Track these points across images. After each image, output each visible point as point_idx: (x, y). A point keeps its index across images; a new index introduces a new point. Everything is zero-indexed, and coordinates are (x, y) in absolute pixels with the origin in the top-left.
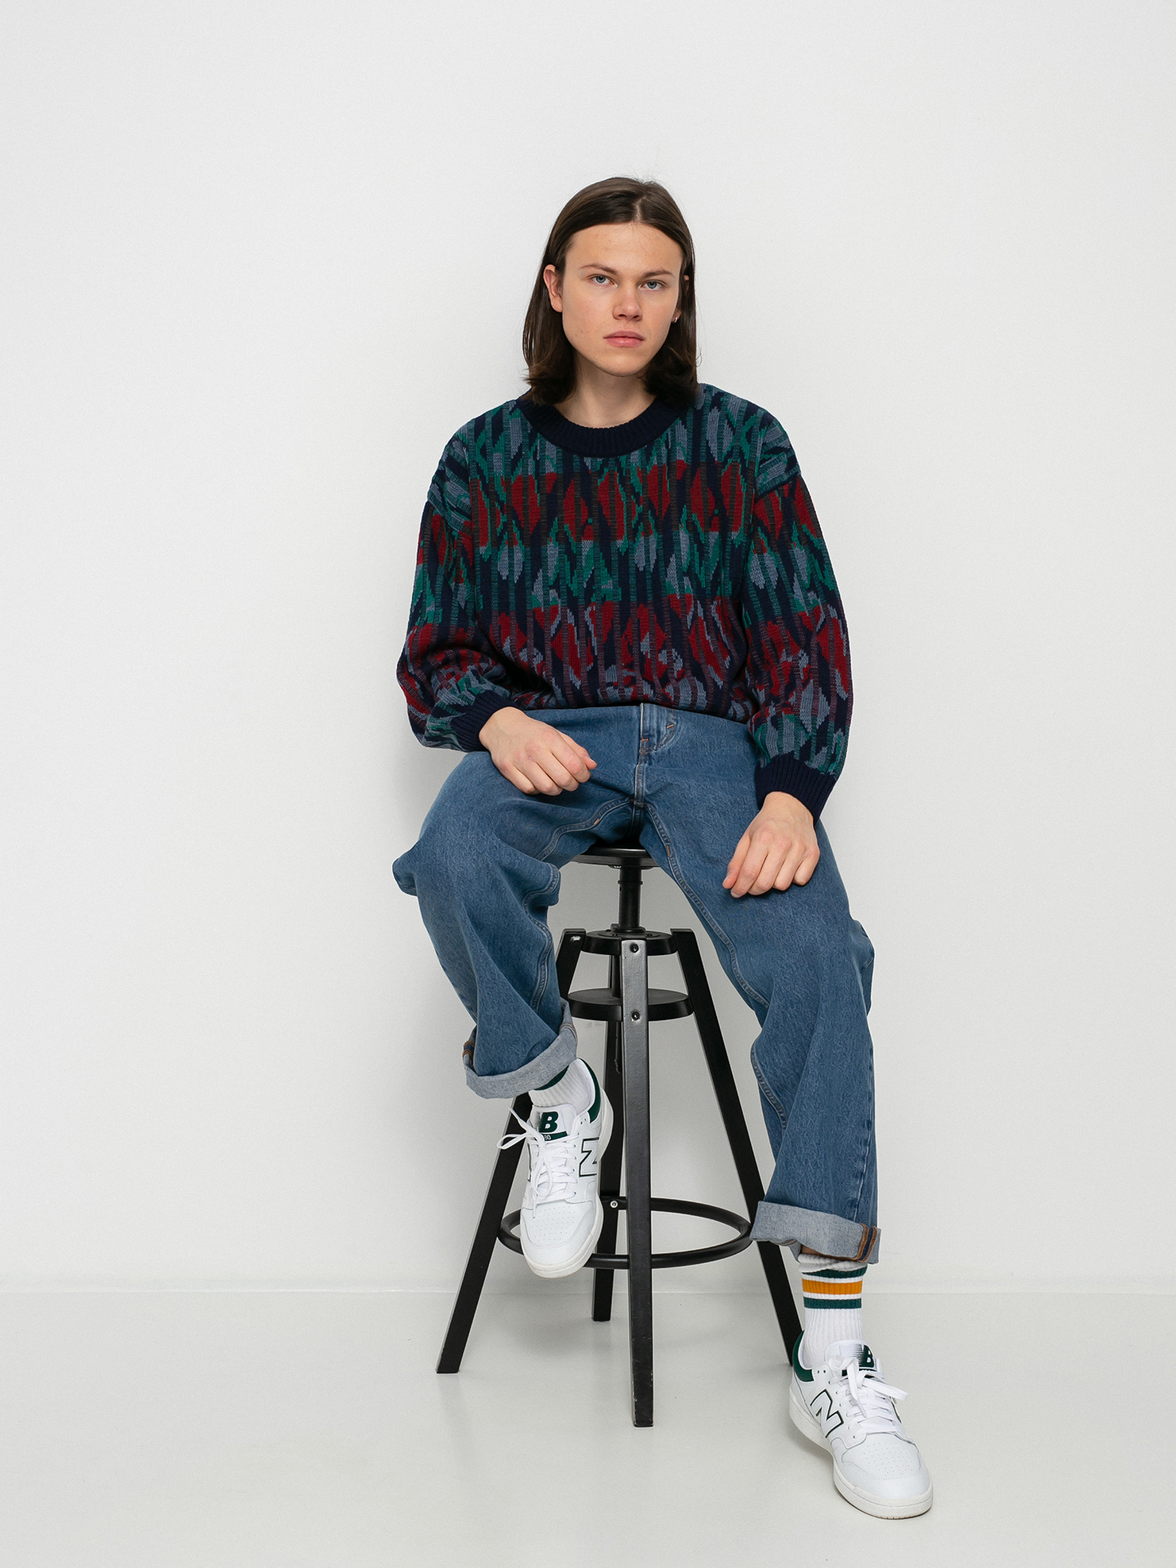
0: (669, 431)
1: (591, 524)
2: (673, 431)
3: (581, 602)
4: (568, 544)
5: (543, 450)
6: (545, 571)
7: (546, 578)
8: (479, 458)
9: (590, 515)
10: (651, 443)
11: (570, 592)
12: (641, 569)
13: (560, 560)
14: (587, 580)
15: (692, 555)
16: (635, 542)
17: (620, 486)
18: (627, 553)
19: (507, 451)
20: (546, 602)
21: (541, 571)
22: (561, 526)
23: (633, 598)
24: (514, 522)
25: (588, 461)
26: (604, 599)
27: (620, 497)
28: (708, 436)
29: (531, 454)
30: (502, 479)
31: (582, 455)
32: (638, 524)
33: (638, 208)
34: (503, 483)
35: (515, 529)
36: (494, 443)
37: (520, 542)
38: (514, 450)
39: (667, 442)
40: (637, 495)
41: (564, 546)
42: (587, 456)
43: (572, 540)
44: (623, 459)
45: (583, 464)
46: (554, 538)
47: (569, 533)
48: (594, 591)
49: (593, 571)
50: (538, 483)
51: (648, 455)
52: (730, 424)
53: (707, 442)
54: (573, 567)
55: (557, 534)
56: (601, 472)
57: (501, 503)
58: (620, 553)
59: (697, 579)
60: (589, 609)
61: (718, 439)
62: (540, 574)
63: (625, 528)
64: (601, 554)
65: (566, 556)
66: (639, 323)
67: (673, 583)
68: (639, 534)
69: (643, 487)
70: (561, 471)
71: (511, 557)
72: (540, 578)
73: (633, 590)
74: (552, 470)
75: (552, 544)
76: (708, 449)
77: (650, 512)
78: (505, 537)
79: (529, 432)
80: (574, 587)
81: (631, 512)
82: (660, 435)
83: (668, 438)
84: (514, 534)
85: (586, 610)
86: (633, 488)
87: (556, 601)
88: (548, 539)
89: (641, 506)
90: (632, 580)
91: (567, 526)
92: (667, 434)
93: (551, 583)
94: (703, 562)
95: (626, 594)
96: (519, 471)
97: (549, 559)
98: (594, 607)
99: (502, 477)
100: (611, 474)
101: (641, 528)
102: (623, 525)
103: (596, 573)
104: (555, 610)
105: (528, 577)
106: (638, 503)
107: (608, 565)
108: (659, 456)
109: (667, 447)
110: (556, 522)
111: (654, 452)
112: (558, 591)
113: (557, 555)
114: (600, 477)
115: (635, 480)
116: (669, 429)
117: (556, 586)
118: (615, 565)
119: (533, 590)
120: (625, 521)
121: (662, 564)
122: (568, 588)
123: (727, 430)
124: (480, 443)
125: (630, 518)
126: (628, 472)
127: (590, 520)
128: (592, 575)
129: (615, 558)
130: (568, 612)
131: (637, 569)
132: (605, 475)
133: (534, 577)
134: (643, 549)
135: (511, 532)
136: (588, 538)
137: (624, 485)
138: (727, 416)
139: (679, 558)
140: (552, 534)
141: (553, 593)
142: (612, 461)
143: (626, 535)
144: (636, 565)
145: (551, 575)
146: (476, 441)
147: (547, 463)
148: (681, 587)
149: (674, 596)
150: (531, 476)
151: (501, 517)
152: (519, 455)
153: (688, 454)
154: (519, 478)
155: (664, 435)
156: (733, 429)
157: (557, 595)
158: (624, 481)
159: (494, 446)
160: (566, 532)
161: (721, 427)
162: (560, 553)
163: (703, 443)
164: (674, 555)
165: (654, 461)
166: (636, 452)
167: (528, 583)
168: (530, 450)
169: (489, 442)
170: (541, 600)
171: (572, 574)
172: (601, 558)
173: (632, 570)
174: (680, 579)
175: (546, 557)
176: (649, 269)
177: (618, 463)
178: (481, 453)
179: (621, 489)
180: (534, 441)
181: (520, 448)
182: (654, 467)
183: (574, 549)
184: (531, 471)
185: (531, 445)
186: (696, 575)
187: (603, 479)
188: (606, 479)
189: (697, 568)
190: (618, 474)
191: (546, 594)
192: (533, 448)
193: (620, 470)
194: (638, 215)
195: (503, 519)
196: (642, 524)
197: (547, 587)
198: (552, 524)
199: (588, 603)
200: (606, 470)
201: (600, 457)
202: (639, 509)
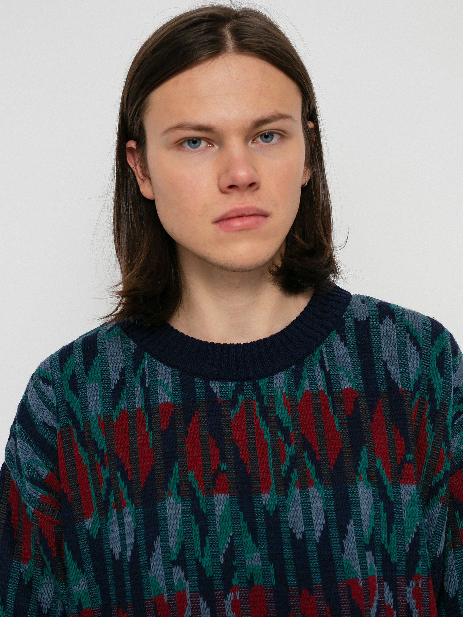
0: (323, 347)
1: (224, 471)
2: (330, 347)
3: (218, 584)
4: (195, 500)
5: (153, 373)
6: (165, 540)
7: (166, 549)
8: (69, 395)
9: (223, 459)
10: (300, 363)
11: (201, 569)
12: (299, 536)
13: (185, 523)
14: (224, 551)
15: (377, 517)
16: (287, 496)
17: (261, 419)
18: (276, 512)
19: (105, 379)
20: (170, 586)
21: (158, 539)
22: (183, 474)
23: (292, 580)
24: (119, 475)
25: (215, 386)
26: (250, 582)
27: (262, 434)
28: (386, 356)
29: (137, 381)
30: (99, 419)
31: (207, 379)
32: (290, 471)
33: (227, 33)
34: (102, 424)
35: (121, 483)
36: (87, 370)
37: (128, 501)
38: (115, 377)
39: (322, 362)
40: (285, 431)
41: (188, 503)
42: (215, 379)
43: (199, 493)
44: (263, 383)
45: (209, 390)
46: (174, 492)
47: (196, 484)
48: (234, 568)
49: (232, 537)
50: (150, 417)
51: (297, 378)
52: (413, 338)
53: (385, 364)
54: (204, 532)
55: (178, 486)
56: (234, 400)
57: (101, 453)
58: (267, 513)
59: (383, 550)
60: (231, 596)
61: (400, 359)
62: (158, 544)
63: (272, 477)
64: (241, 514)
65: (193, 517)
66: (257, 192)
67: (353, 563)
68: (292, 485)
69: (293, 421)
70: (179, 401)
71: (121, 525)
72: (159, 551)
73: (290, 567)
74: (168, 399)
75: (171, 500)
76: (388, 373)
77: (306, 454)
78: (112, 499)
79: (133, 351)
80: (206, 562)
81: (279, 454)
82: (311, 352)
83: (322, 357)
84: (120, 492)
85: (226, 599)
86: (279, 421)
87: (182, 585)
88: (167, 494)
89: (293, 447)
90: (288, 553)
91: (191, 474)
92: (321, 352)
93: (174, 558)
94: (394, 526)
95: (281, 576)
96: (123, 405)
97: (169, 522)
98: (238, 594)
99: (99, 416)
100: (248, 404)
101: (295, 477)
102: (269, 472)
103: (237, 542)
104: (181, 597)
105: (142, 550)
106: (288, 440)
107: (253, 529)
108: (312, 380)
109: (323, 367)
110: (176, 469)
111: (305, 374)
112: (184, 569)
113: (180, 516)
114: (234, 407)
115: (282, 412)
116: (323, 345)
117: (181, 561)
118: (262, 529)
119: (150, 569)
120: (271, 466)
121: (334, 533)
122: (199, 566)
123: (411, 350)
124: (68, 373)
125: (278, 463)
126: (271, 399)
127: (223, 467)
128: (231, 545)
129: (260, 519)
130: (201, 602)
131: (293, 536)
132: (240, 404)
133: (150, 549)
134: (300, 507)
135: (118, 491)
136: (221, 491)
137: (265, 418)
138: (408, 329)
139: (359, 524)
140: (172, 485)
141: (177, 572)
142: (248, 385)
143: (273, 486)
144: (291, 530)
145: (174, 543)
146: (62, 371)
147: (161, 391)
148: (364, 568)
149: (356, 581)
150: (139, 409)
151: (103, 472)
152: (121, 384)
153: (356, 377)
154: (123, 414)
155: (317, 353)
156: (419, 349)
157: (182, 574)
158: (265, 412)
159: (87, 374)
160: (191, 483)
161: (401, 345)
162: (184, 512)
163: (378, 366)
164: (351, 522)
165: (306, 385)
166: (281, 375)
167: (143, 559)
168: (136, 375)
169: (80, 368)
170: (162, 584)
171: (203, 543)
172: (242, 519)
173: (286, 538)
174: (363, 557)
175: (165, 519)
176: (258, 115)
177: (257, 389)
178: (71, 388)
179: (262, 423)
180: (140, 363)
181: (122, 374)
182: (307, 394)
183: (203, 505)
184: (139, 403)
185: (136, 368)
186: (382, 546)
187: (238, 411)
188: (241, 409)
189: (384, 535)
190: (257, 404)
191: (169, 575)
192: (140, 372)
193: (260, 398)
194: (230, 43)
195: (105, 474)
196: (295, 471)
197: (169, 564)
198: (172, 472)
199: (228, 587)
200: (241, 398)
201: (232, 380)
202: (290, 450)
